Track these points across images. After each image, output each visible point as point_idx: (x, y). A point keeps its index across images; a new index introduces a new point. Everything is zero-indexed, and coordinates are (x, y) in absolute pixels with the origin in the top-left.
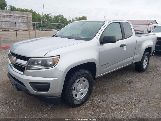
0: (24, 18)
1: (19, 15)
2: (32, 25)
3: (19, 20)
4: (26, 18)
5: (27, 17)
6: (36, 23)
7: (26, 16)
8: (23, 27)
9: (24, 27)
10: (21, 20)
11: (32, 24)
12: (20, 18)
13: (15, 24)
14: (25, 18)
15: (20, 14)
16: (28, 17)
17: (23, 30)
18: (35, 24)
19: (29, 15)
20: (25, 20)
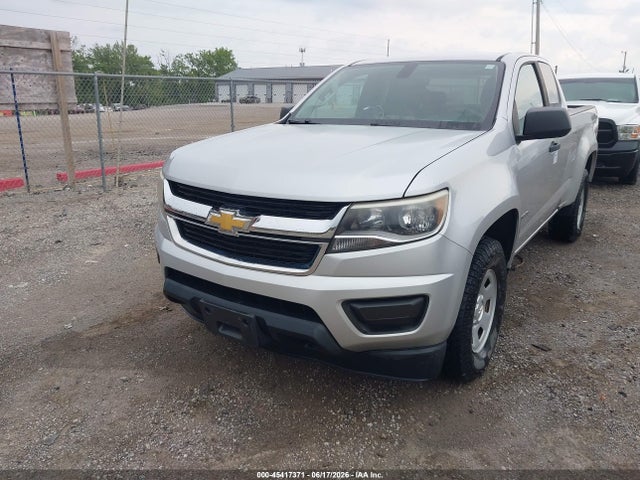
0: (38, 57)
1: (16, 44)
2: (73, 85)
3: (17, 66)
4: (45, 56)
5: (50, 51)
6: (99, 78)
7: (46, 46)
8: (35, 96)
9: (41, 95)
10: (24, 66)
11: (72, 78)
12: (20, 54)
13: (11, 82)
14: (41, 53)
15: (16, 39)
16: (56, 53)
17: (34, 108)
18: (96, 78)
19: (57, 40)
20: (43, 62)
